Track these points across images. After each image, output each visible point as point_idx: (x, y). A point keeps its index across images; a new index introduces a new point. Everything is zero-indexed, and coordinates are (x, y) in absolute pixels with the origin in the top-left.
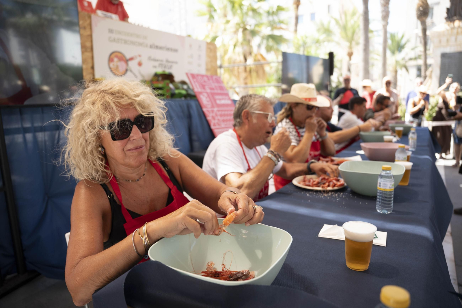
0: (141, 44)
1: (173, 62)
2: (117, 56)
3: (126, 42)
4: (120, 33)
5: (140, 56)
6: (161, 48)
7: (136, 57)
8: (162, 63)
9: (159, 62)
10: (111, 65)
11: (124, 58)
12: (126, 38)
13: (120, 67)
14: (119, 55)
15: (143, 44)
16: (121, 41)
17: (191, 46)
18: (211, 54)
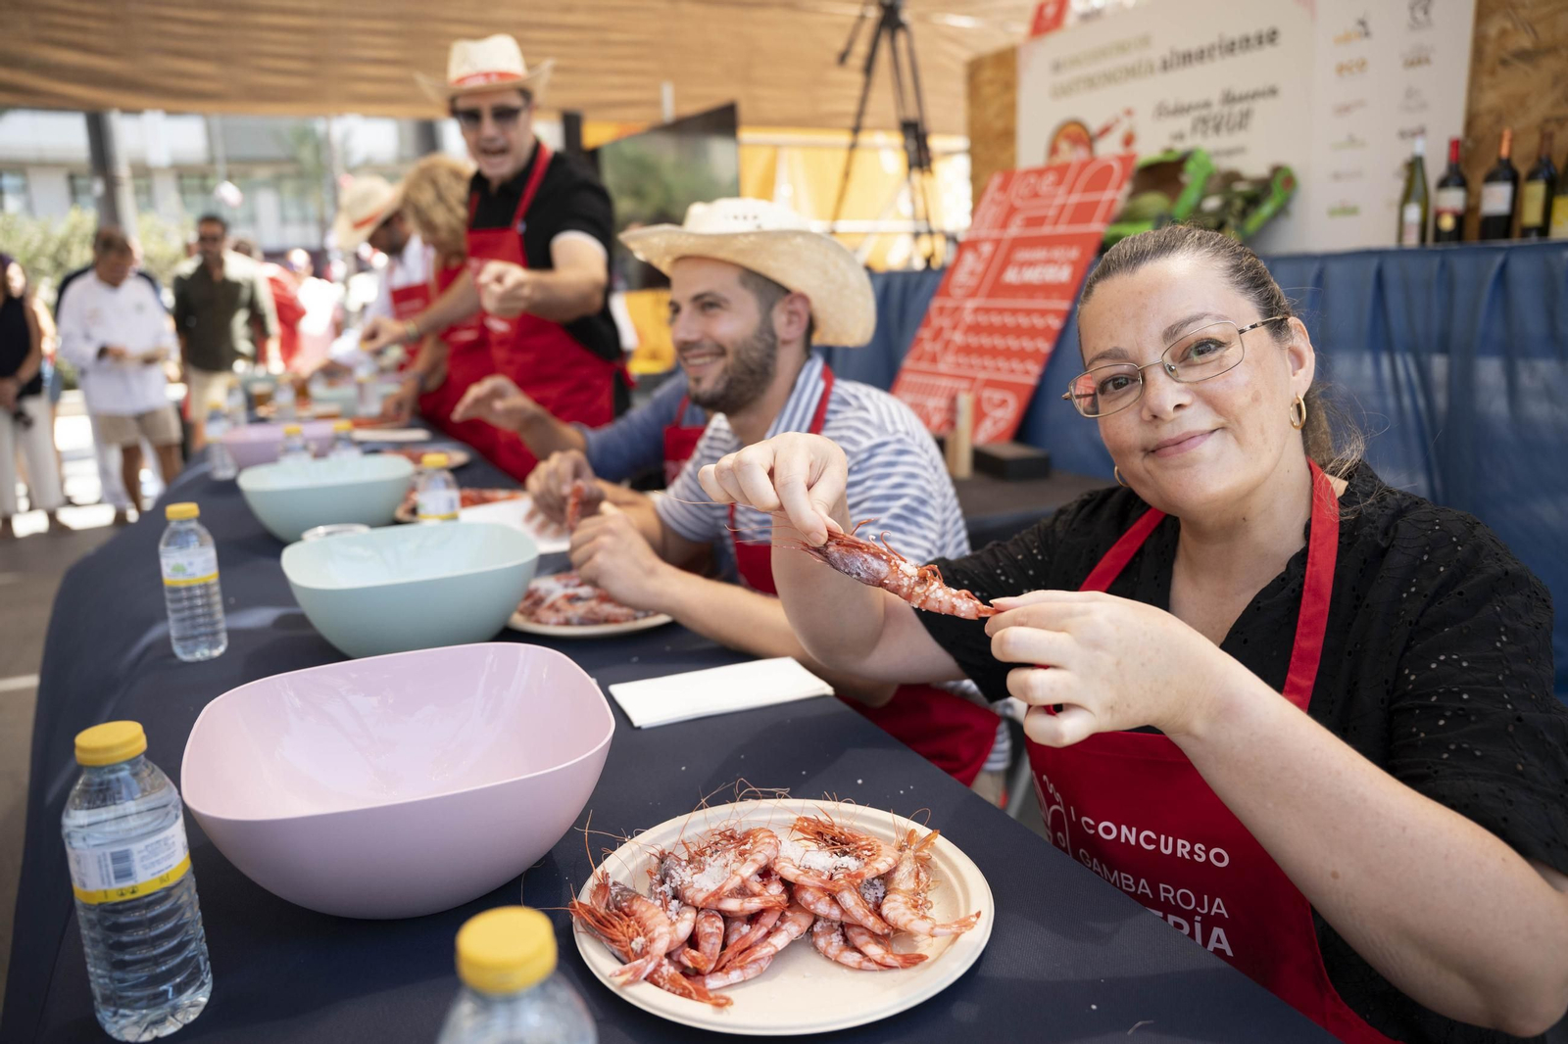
0: (1132, 72)
1: (1255, 95)
2: (1068, 138)
3: (1091, 83)
4: (1076, 61)
5: (1129, 113)
6: (1202, 55)
7: (1118, 121)
8: (1204, 112)
9: (1195, 114)
11: (1085, 136)
12: (1092, 69)
14: (1073, 130)
15: (1137, 68)
16: (1076, 86)
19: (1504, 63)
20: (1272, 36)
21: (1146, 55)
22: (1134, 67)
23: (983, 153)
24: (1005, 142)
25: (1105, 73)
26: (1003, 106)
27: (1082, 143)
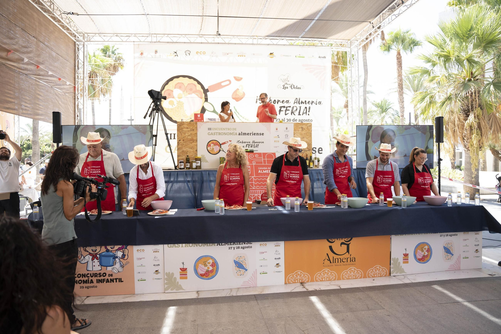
1: (259, 142)
2: (213, 143)
3: (220, 134)
5: (230, 141)
6: (248, 134)
7: (227, 142)
8: (249, 144)
9: (247, 143)
10: (209, 148)
11: (219, 144)
12: (221, 131)
13: (215, 149)
14: (215, 142)
15: (233, 133)
16: (216, 134)
17: (277, 129)
18: (303, 132)
20: (263, 134)
21: (235, 132)
22: (232, 133)
23: (183, 142)
24: (192, 141)
25: (224, 133)
26: (191, 134)
27: (218, 145)
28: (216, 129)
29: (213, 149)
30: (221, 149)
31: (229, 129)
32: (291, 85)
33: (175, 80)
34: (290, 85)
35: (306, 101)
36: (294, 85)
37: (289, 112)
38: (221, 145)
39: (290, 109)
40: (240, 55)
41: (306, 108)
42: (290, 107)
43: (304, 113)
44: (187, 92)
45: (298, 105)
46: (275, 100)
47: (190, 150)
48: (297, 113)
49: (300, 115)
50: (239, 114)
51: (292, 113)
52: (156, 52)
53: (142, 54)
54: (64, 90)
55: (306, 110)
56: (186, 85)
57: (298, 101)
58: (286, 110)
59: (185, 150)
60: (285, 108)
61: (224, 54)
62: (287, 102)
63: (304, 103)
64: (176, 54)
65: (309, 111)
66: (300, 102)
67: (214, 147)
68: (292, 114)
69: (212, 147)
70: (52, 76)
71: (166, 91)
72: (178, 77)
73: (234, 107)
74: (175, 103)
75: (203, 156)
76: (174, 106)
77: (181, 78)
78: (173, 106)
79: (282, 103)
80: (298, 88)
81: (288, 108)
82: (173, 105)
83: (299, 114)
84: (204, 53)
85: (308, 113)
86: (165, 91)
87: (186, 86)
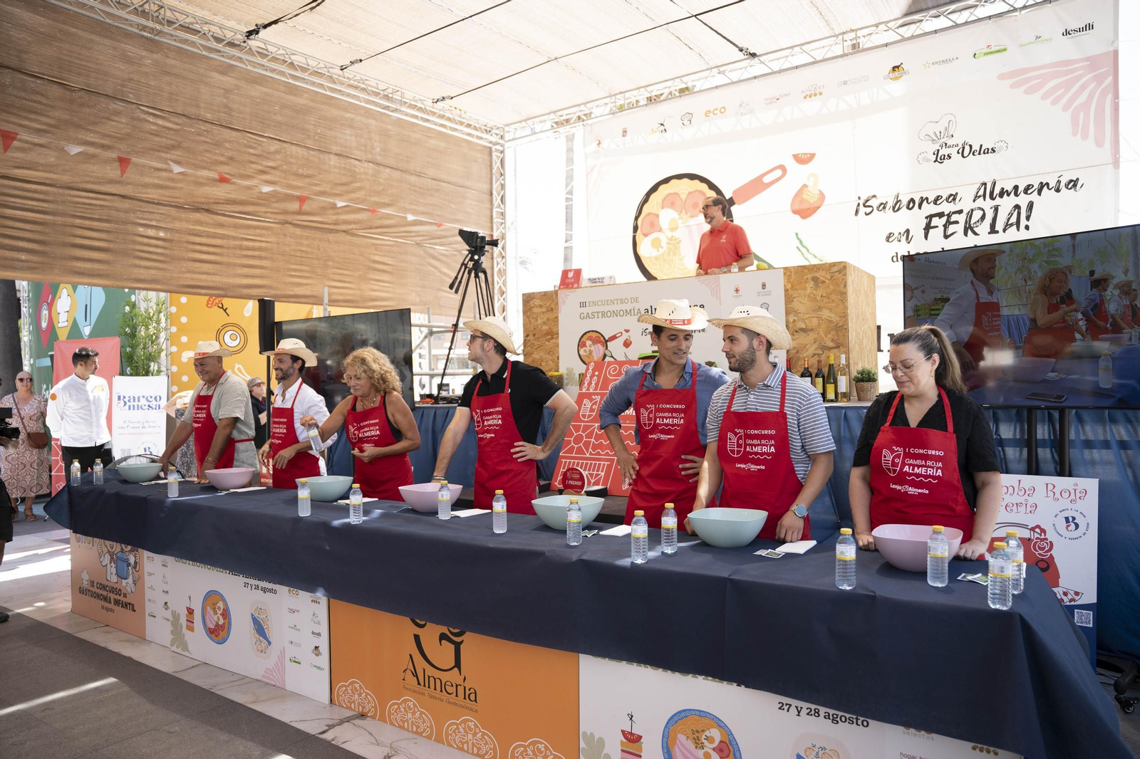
0: (628, 312)
2: (590, 338)
3: (604, 314)
5: (627, 331)
7: (621, 334)
10: (582, 352)
11: (602, 339)
12: (605, 308)
13: (594, 354)
14: (594, 335)
15: (632, 311)
16: (596, 315)
17: (737, 291)
18: (820, 292)
19: (797, 332)
21: (637, 306)
22: (630, 310)
23: (534, 340)
24: (550, 337)
25: (614, 311)
26: (548, 319)
27: (600, 342)
28: (595, 304)
29: (591, 352)
30: (607, 353)
31: (622, 301)
32: (960, 146)
33: (662, 188)
34: (958, 148)
35: (1016, 188)
36: (971, 146)
37: (959, 228)
38: (606, 341)
39: (962, 218)
40: (809, 93)
41: (1017, 207)
42: (960, 212)
43: (1012, 225)
44: (687, 213)
45: (988, 204)
46: (912, 200)
47: (547, 356)
48: (984, 228)
49: (997, 232)
50: (808, 251)
51: (968, 228)
52: (625, 133)
53: (599, 144)
54: (455, 246)
55: (1019, 214)
56: (684, 197)
57: (989, 191)
58: (949, 223)
59: (537, 357)
60: (945, 218)
61: (769, 101)
62: (953, 198)
63: (1008, 195)
64: (662, 128)
65: (1028, 218)
66: (997, 191)
67: (592, 348)
68: (966, 234)
69: (587, 349)
70: (415, 223)
71: (646, 216)
72: (666, 181)
73: (797, 234)
74: (664, 244)
75: (570, 371)
76: (661, 251)
77: (673, 181)
78: (658, 251)
79: (935, 204)
80: (987, 152)
81: (954, 218)
82: (660, 249)
83: (993, 230)
84: (723, 110)
85: (1023, 222)
86: (643, 219)
87: (684, 200)
